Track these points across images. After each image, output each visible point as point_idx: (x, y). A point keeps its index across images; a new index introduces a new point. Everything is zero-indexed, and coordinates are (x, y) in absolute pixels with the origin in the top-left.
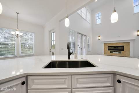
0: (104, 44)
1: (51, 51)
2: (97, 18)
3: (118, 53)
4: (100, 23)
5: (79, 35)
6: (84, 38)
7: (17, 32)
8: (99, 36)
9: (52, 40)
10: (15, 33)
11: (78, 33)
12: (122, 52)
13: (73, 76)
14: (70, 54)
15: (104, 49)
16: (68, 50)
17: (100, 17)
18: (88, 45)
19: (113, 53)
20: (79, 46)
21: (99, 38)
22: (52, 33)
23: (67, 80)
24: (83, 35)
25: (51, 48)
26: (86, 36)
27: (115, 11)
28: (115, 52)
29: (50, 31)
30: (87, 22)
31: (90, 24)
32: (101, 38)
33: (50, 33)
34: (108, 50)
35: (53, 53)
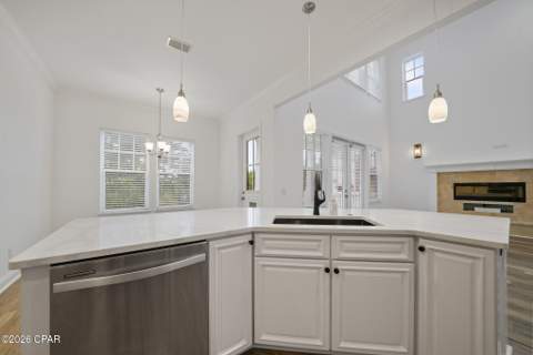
0: (439, 174)
1: (243, 199)
2: (409, 76)
3: (498, 211)
4: (421, 94)
5: (338, 145)
6: (355, 152)
7: (162, 145)
8: (417, 146)
11: (334, 138)
12: (516, 205)
13: (333, 237)
14: (318, 202)
15: (439, 195)
17: (420, 72)
18: (373, 178)
19: (476, 209)
20: (336, 181)
21: (418, 151)
22: (250, 143)
23: (322, 243)
24: (352, 144)
25: (245, 189)
26: (363, 145)
27: (440, 95)
28: (484, 206)
29: (242, 137)
30: (369, 94)
31: (379, 101)
32: (424, 151)
33: (243, 141)
34: (456, 198)
35: (253, 205)
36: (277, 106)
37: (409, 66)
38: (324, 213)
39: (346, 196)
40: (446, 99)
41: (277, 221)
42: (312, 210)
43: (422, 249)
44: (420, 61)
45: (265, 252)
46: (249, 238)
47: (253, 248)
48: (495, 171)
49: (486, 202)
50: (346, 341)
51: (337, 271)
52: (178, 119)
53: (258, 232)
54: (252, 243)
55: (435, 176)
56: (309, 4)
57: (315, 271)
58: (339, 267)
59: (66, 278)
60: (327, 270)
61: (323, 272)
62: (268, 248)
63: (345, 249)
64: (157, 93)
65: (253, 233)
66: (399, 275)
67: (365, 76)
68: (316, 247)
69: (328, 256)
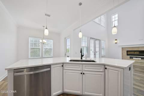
0: (122, 48)
1: (66, 55)
3: (140, 59)
5: (92, 40)
6: (97, 42)
7: (44, 41)
8: (116, 40)
9: (67, 45)
10: (43, 41)
14: (82, 56)
15: (122, 54)
16: (81, 53)
19: (134, 58)
21: (116, 41)
24: (96, 40)
25: (66, 52)
26: (100, 40)
28: (136, 57)
29: (65, 38)
30: (101, 25)
31: (105, 27)
32: (118, 41)
33: (66, 39)
34: (127, 55)
35: (68, 57)
36: (74, 30)
37: (113, 17)
38: (84, 59)
39: (95, 54)
40: (117, 28)
41: (71, 61)
42: (80, 58)
43: (106, 68)
44: (117, 15)
45: (66, 68)
46: (62, 65)
47: (63, 68)
48: (139, 47)
49: (137, 56)
50: (87, 92)
51: (84, 74)
52: (46, 35)
53: (65, 63)
54: (62, 66)
55: (121, 48)
56: (80, 3)
57: (78, 74)
58: (85, 73)
59: (17, 72)
60: (81, 73)
61: (80, 74)
62: (67, 67)
63: (86, 68)
64: (43, 27)
65: (63, 64)
66: (100, 75)
67: (100, 20)
68: (79, 67)
69: (82, 70)
